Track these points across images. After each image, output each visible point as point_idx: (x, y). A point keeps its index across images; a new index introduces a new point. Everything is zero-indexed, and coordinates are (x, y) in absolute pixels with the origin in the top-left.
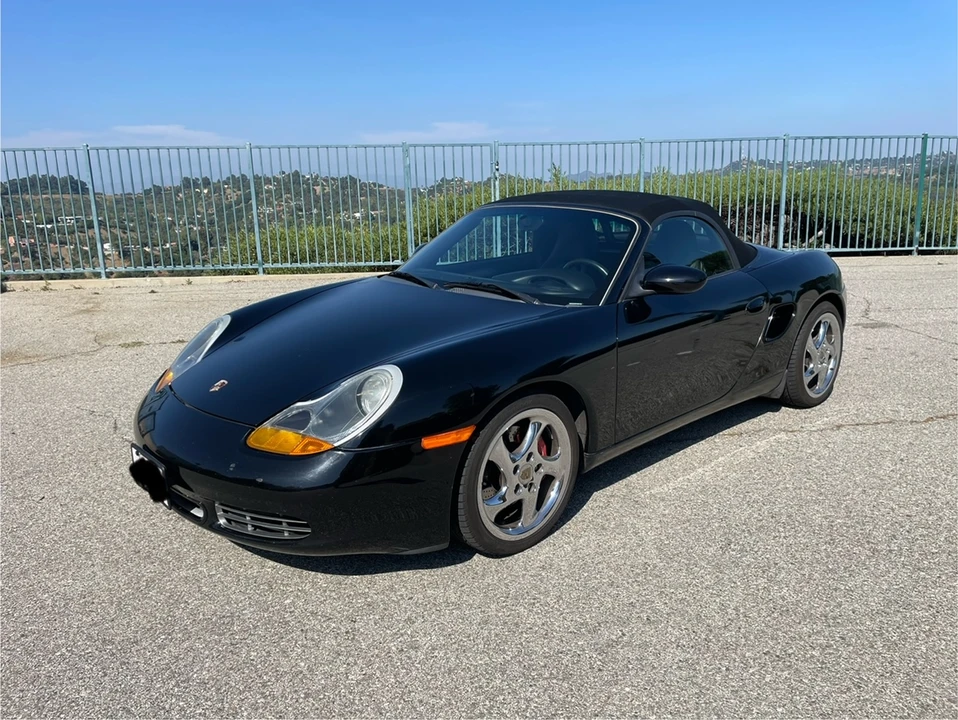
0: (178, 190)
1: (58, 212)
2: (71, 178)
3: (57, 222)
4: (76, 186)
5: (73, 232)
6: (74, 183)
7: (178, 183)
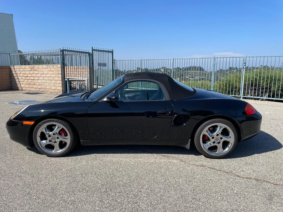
0: (227, 71)
1: (195, 76)
2: (200, 67)
3: (194, 78)
4: (201, 69)
5: (198, 81)
6: (200, 68)
7: (227, 69)
